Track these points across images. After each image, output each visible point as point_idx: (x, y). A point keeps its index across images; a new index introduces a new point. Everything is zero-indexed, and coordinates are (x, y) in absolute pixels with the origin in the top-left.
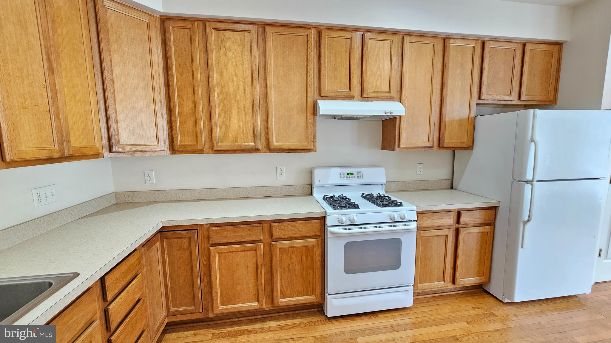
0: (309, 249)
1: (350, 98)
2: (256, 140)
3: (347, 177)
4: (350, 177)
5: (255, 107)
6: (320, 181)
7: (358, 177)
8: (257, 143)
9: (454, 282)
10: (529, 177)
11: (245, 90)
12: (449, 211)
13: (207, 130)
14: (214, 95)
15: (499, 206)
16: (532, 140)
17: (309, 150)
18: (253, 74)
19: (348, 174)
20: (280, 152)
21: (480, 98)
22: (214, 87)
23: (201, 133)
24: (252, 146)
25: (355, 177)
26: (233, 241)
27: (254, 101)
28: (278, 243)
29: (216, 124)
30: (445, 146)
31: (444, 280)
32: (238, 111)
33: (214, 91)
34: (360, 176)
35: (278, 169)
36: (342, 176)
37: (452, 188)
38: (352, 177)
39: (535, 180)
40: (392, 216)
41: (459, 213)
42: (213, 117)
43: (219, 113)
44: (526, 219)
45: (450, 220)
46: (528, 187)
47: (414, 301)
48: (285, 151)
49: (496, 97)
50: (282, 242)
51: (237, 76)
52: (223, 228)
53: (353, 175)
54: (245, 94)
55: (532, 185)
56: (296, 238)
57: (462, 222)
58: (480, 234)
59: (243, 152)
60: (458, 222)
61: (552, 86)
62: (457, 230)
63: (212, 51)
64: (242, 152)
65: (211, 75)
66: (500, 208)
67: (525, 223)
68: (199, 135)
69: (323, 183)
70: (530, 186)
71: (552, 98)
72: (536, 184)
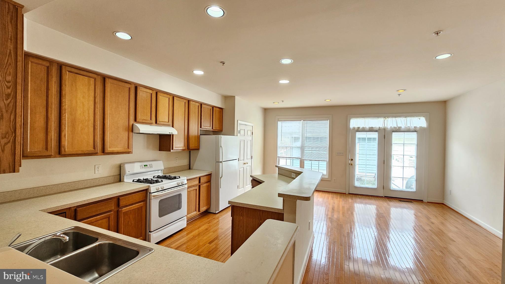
0: (140, 209)
1: (151, 124)
2: (96, 147)
3: (144, 168)
4: (146, 168)
5: (96, 126)
6: (129, 172)
7: (150, 167)
8: (96, 149)
9: (199, 211)
10: (221, 160)
11: (89, 113)
12: (196, 178)
13: (55, 140)
14: (65, 116)
15: (212, 173)
16: (221, 147)
17: (128, 153)
18: (96, 105)
19: (144, 166)
20: (110, 154)
21: (201, 127)
22: (65, 110)
23: (51, 142)
24: (93, 151)
25: (148, 167)
26: (94, 214)
27: (96, 121)
28: (123, 209)
29: (65, 136)
30: (190, 148)
31: (196, 211)
32: (83, 127)
33: (65, 113)
34: (151, 166)
35: (96, 166)
36: (141, 167)
37: (190, 169)
38: (147, 167)
39: (223, 161)
40: (178, 183)
41: (200, 178)
42: (63, 131)
43: (68, 128)
44: (221, 177)
45: (197, 182)
46: (221, 164)
47: (187, 224)
48: (114, 154)
49: (206, 128)
50: (125, 208)
51: (83, 105)
52: (88, 207)
53: (147, 166)
54: (89, 117)
55: (222, 163)
56: (132, 204)
57: (201, 182)
58: (207, 186)
59: (85, 155)
60: (200, 182)
61: (221, 124)
62: (199, 186)
63: (66, 85)
64: (83, 155)
65: (64, 101)
66: (212, 174)
67: (221, 178)
68: (49, 143)
69: (131, 172)
70: (221, 163)
71: (221, 129)
72: (223, 162)
